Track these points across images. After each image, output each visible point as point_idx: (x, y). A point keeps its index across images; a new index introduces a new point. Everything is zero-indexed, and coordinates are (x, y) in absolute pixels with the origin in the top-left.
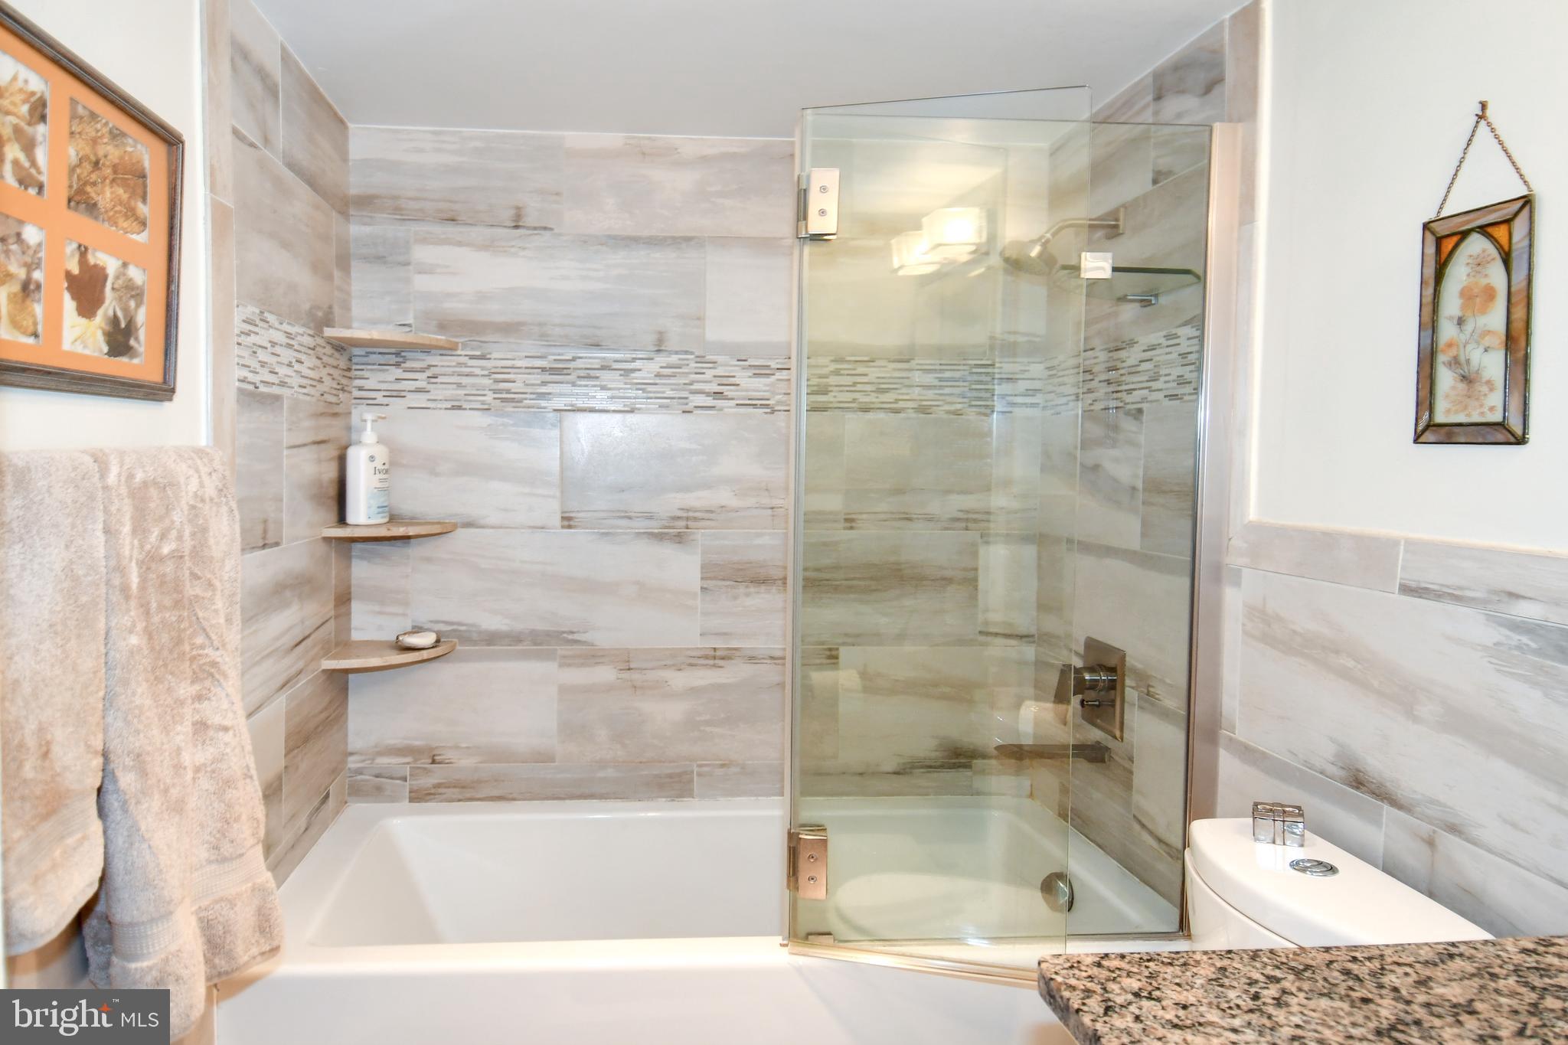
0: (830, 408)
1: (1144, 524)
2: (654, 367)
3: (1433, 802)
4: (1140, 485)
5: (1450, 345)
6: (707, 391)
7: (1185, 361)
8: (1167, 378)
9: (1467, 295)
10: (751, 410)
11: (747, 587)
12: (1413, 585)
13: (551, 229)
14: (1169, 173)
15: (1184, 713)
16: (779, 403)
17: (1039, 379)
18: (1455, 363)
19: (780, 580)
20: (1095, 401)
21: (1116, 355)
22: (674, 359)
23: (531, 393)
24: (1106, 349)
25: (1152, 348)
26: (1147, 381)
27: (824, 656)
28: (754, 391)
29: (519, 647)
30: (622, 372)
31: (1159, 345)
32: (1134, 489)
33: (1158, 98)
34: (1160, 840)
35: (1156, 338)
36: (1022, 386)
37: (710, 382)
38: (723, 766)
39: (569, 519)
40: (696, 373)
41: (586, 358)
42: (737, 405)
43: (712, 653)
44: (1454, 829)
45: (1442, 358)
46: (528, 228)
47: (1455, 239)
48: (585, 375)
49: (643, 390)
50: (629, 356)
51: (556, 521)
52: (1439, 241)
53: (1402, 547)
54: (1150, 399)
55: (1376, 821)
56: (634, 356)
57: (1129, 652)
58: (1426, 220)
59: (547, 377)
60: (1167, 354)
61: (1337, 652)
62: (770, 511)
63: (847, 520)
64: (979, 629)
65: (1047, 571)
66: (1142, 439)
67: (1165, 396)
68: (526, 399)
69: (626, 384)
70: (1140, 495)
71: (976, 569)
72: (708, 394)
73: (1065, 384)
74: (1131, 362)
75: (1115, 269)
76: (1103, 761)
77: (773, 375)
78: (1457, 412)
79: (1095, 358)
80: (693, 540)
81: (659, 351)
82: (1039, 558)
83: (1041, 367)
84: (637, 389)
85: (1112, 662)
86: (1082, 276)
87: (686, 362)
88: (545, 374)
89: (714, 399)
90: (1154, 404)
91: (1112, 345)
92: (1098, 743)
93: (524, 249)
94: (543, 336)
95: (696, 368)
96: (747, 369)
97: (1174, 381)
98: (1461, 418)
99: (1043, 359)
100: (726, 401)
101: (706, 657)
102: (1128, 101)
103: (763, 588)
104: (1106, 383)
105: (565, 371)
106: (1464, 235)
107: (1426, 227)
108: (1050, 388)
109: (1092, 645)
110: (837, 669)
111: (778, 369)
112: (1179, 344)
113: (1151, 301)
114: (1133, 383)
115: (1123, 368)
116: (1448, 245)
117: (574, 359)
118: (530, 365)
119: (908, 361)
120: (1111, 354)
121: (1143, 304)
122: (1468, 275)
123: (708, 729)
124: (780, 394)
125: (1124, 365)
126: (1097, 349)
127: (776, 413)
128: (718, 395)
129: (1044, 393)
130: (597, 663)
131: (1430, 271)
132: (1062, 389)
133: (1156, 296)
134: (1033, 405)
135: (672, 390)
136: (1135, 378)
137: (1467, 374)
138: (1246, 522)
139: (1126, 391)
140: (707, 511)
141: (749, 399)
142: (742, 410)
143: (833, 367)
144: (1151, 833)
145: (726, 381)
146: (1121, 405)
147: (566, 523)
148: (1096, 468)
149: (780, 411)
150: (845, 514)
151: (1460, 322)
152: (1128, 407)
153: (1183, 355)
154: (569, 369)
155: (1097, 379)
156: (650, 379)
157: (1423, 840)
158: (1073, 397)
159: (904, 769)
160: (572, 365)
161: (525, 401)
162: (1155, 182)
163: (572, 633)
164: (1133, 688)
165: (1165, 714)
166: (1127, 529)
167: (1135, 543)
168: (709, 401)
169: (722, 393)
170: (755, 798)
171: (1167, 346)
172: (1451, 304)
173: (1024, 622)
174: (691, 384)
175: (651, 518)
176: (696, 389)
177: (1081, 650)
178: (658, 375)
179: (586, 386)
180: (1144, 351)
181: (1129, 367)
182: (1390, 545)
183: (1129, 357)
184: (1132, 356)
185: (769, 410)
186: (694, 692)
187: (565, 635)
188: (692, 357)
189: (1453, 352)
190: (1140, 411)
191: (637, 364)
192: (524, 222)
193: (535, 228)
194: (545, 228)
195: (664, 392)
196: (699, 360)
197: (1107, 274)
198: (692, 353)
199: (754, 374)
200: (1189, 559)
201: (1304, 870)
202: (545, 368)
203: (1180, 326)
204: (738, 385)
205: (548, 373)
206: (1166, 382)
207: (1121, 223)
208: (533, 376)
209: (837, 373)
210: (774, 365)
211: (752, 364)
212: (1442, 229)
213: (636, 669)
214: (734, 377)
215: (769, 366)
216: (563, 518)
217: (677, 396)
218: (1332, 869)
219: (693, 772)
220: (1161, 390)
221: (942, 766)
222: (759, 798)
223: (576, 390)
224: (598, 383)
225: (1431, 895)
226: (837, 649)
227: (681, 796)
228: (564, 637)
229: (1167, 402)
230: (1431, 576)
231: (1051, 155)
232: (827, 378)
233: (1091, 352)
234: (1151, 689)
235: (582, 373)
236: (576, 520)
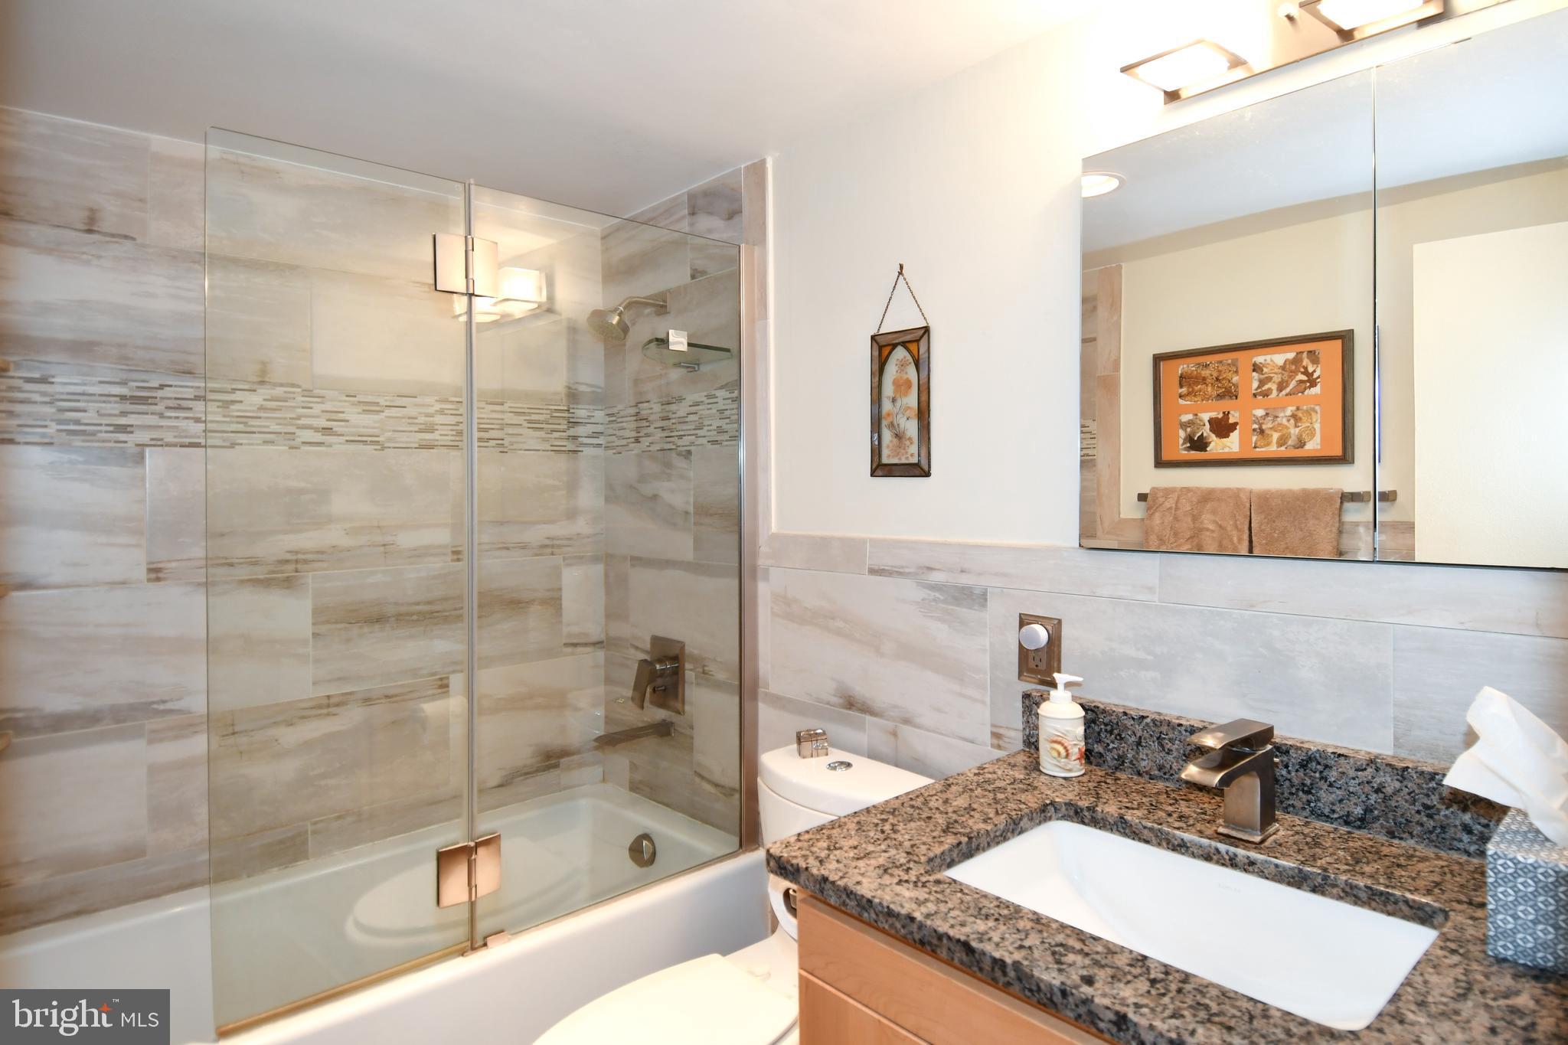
0: (437, 446)
1: (696, 541)
2: (256, 399)
3: (895, 707)
4: (691, 510)
5: (889, 415)
6: (315, 426)
7: (723, 416)
8: (709, 428)
9: (897, 384)
10: (361, 447)
11: (361, 627)
12: (876, 568)
13: (133, 239)
14: (703, 273)
15: (737, 683)
16: (390, 440)
17: (602, 424)
18: (891, 426)
19: (394, 616)
20: (652, 443)
21: (667, 407)
22: (279, 391)
23: (107, 425)
24: (659, 402)
25: (696, 404)
26: (694, 429)
27: (437, 686)
28: (364, 427)
29: (97, 728)
30: (220, 404)
31: (702, 402)
32: (687, 513)
33: (693, 214)
34: (717, 785)
35: (699, 396)
36: (590, 429)
37: (318, 417)
38: (339, 817)
39: (157, 570)
40: (303, 408)
41: (176, 386)
42: (347, 441)
43: (325, 702)
44: (907, 721)
45: (884, 423)
46: (106, 234)
47: (889, 348)
48: (176, 406)
49: (245, 424)
50: (229, 386)
51: (141, 573)
52: (881, 348)
53: (868, 545)
54: (696, 443)
55: (861, 727)
56: (234, 387)
57: (687, 641)
58: (873, 334)
59: (129, 407)
60: (708, 409)
61: (833, 618)
62: (382, 549)
63: (455, 553)
64: (564, 641)
65: (615, 585)
66: (691, 474)
67: (709, 442)
68: (101, 432)
69: (224, 416)
70: (692, 519)
71: (560, 589)
72: (316, 430)
73: (625, 429)
74: (681, 413)
75: (690, 345)
76: (668, 734)
77: (383, 412)
78: (893, 457)
79: (651, 409)
80: (303, 584)
81: (262, 383)
82: (607, 575)
83: (602, 413)
84: (238, 423)
85: (676, 651)
86: (670, 348)
87: (292, 395)
88: (126, 403)
89: (323, 435)
90: (700, 447)
91: (665, 399)
92: (664, 720)
93: (99, 257)
94: (123, 359)
95: (303, 402)
96: (356, 405)
97: (715, 430)
98: (895, 461)
99: (604, 407)
100: (336, 437)
101: (320, 707)
102: (669, 209)
103: (377, 627)
104: (660, 429)
105: (150, 401)
106: (894, 346)
107: (873, 338)
108: (611, 432)
109: (656, 640)
110: (448, 697)
111: (386, 406)
112: (717, 403)
113: (694, 368)
114: (682, 430)
115: (675, 418)
116: (886, 351)
117: (162, 387)
118: (106, 392)
119: (502, 404)
120: (664, 407)
121: (690, 370)
122: (897, 372)
123: (323, 783)
124: (390, 431)
125: (674, 416)
126: (651, 403)
127: (386, 450)
128: (327, 431)
129: (605, 436)
130: (196, 732)
131: (876, 367)
132: (621, 433)
133: (698, 365)
134: (599, 445)
135: (278, 424)
136: (685, 427)
137: (898, 433)
138: (770, 533)
139: (677, 436)
140: (318, 552)
141: (359, 436)
142: (353, 447)
143: (438, 406)
144: (709, 781)
145: (334, 415)
146: (674, 447)
147: (153, 576)
148: (655, 497)
149: (389, 448)
150: (452, 547)
151: (894, 400)
152: (679, 449)
153: (721, 411)
154: (156, 398)
155: (652, 427)
156: (253, 411)
157: (890, 733)
158: (633, 440)
159: (507, 781)
160: (160, 394)
161: (100, 435)
162: (693, 277)
163: (164, 702)
164: (691, 670)
165: (718, 686)
166: (682, 545)
167: (689, 556)
168: (318, 437)
169: (331, 429)
170: (371, 844)
171: (709, 404)
172: (888, 389)
173: (595, 631)
174: (299, 418)
175: (255, 564)
176: (303, 425)
177: (648, 646)
178: (261, 408)
179: (177, 418)
180: (690, 406)
181: (679, 418)
182: (862, 542)
183: (678, 410)
184: (682, 410)
185: (379, 447)
186: (307, 745)
187: (155, 706)
188: (299, 390)
189: (890, 419)
190: (689, 452)
191: (238, 396)
192: (99, 227)
193: (113, 235)
194: (126, 237)
195: (268, 427)
196: (306, 393)
197: (684, 348)
198: (298, 386)
199: (364, 410)
200: (737, 565)
201: (835, 768)
202: (126, 396)
203: (716, 390)
204: (347, 421)
205: (128, 402)
206: (708, 431)
207: (668, 304)
208: (109, 405)
209: (442, 412)
210: (382, 402)
211: (361, 400)
212: (882, 341)
213: (241, 732)
214: (343, 412)
215: (378, 403)
216: (150, 570)
217: (283, 431)
218: (849, 765)
219: (307, 832)
220: (704, 437)
221: (537, 771)
222: (376, 842)
223: (164, 422)
224: (191, 415)
225: (897, 765)
226: (448, 678)
227: (295, 859)
228: (154, 709)
229: (709, 446)
230: (887, 562)
231: (603, 238)
232: (433, 417)
233: (647, 404)
234: (706, 668)
235: (171, 403)
236: (166, 571)
